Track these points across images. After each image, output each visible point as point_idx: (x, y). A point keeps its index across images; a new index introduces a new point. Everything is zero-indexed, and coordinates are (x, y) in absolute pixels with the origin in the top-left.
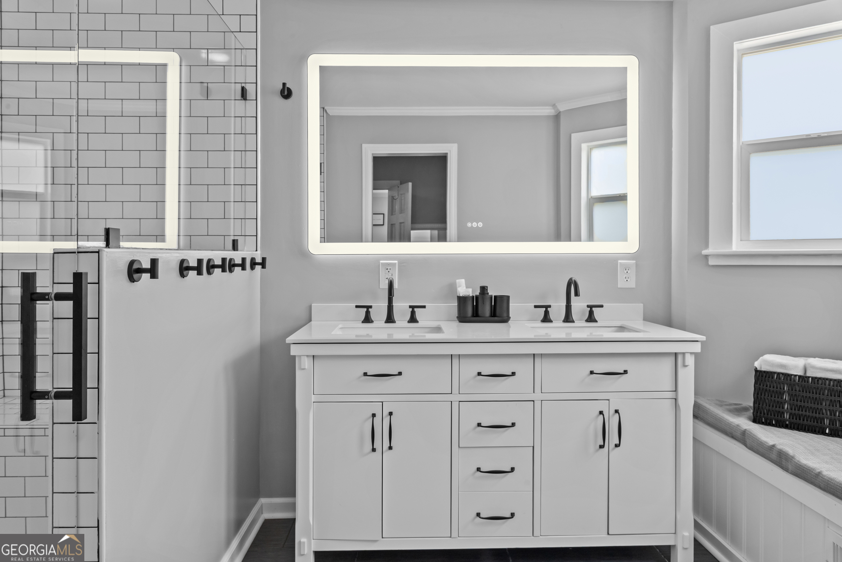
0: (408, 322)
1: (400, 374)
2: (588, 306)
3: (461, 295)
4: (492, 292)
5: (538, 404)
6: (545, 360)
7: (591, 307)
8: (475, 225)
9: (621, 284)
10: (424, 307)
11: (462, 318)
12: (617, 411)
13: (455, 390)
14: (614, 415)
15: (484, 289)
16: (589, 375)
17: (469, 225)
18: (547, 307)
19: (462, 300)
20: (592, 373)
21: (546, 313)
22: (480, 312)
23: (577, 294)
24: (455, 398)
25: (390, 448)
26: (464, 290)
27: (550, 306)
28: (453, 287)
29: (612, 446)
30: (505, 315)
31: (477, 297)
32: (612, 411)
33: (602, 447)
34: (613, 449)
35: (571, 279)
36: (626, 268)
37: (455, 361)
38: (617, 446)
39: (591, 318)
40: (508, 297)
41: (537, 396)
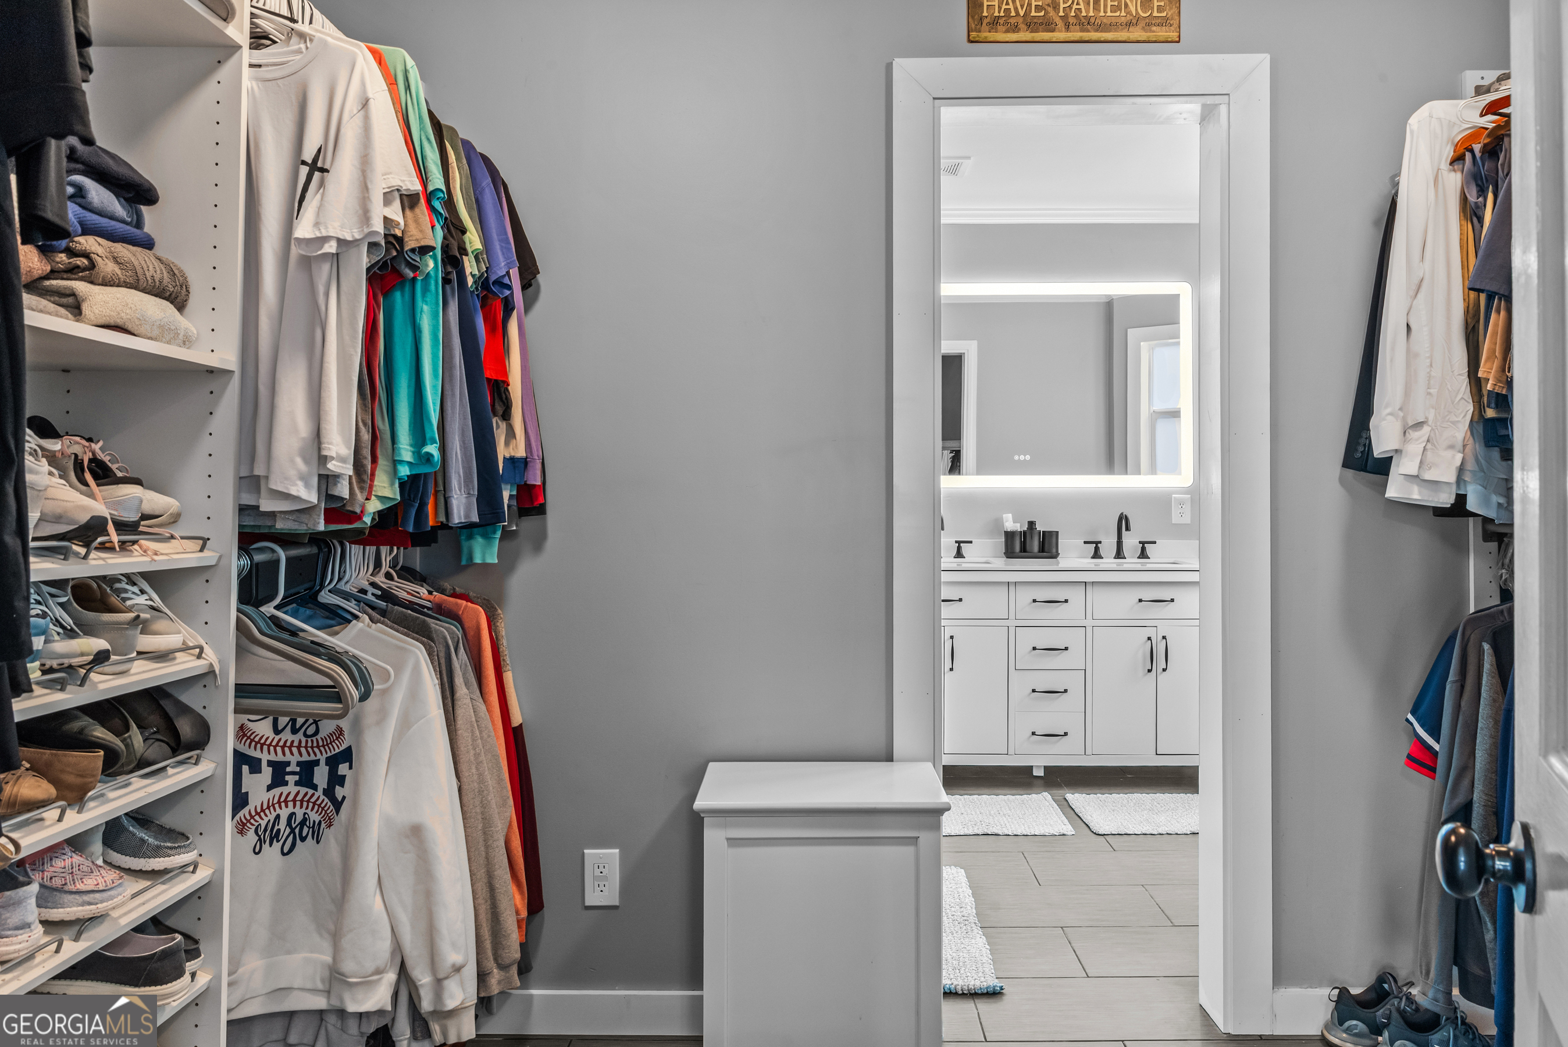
0: (955, 557)
1: (960, 600)
2: (1140, 542)
3: (1009, 530)
4: (1040, 527)
5: (1089, 629)
6: (1096, 588)
7: (1143, 543)
8: (1022, 457)
9: (1176, 519)
10: (971, 542)
11: (1009, 554)
12: (1164, 637)
13: (1012, 616)
14: (1161, 641)
15: (1032, 524)
16: (1137, 603)
17: (1016, 458)
18: (1097, 543)
19: (1009, 536)
20: (1140, 601)
21: (1097, 549)
22: (1028, 548)
23: (1128, 529)
24: (1012, 623)
25: (951, 669)
26: (1011, 524)
27: (1100, 542)
28: (998, 522)
29: (1160, 670)
30: (1054, 550)
31: (1025, 532)
32: (1160, 637)
33: (1150, 671)
34: (1161, 673)
35: (1122, 514)
36: (1181, 503)
37: (1012, 588)
38: (1164, 670)
39: (1143, 555)
40: (1057, 532)
41: (1089, 622)
